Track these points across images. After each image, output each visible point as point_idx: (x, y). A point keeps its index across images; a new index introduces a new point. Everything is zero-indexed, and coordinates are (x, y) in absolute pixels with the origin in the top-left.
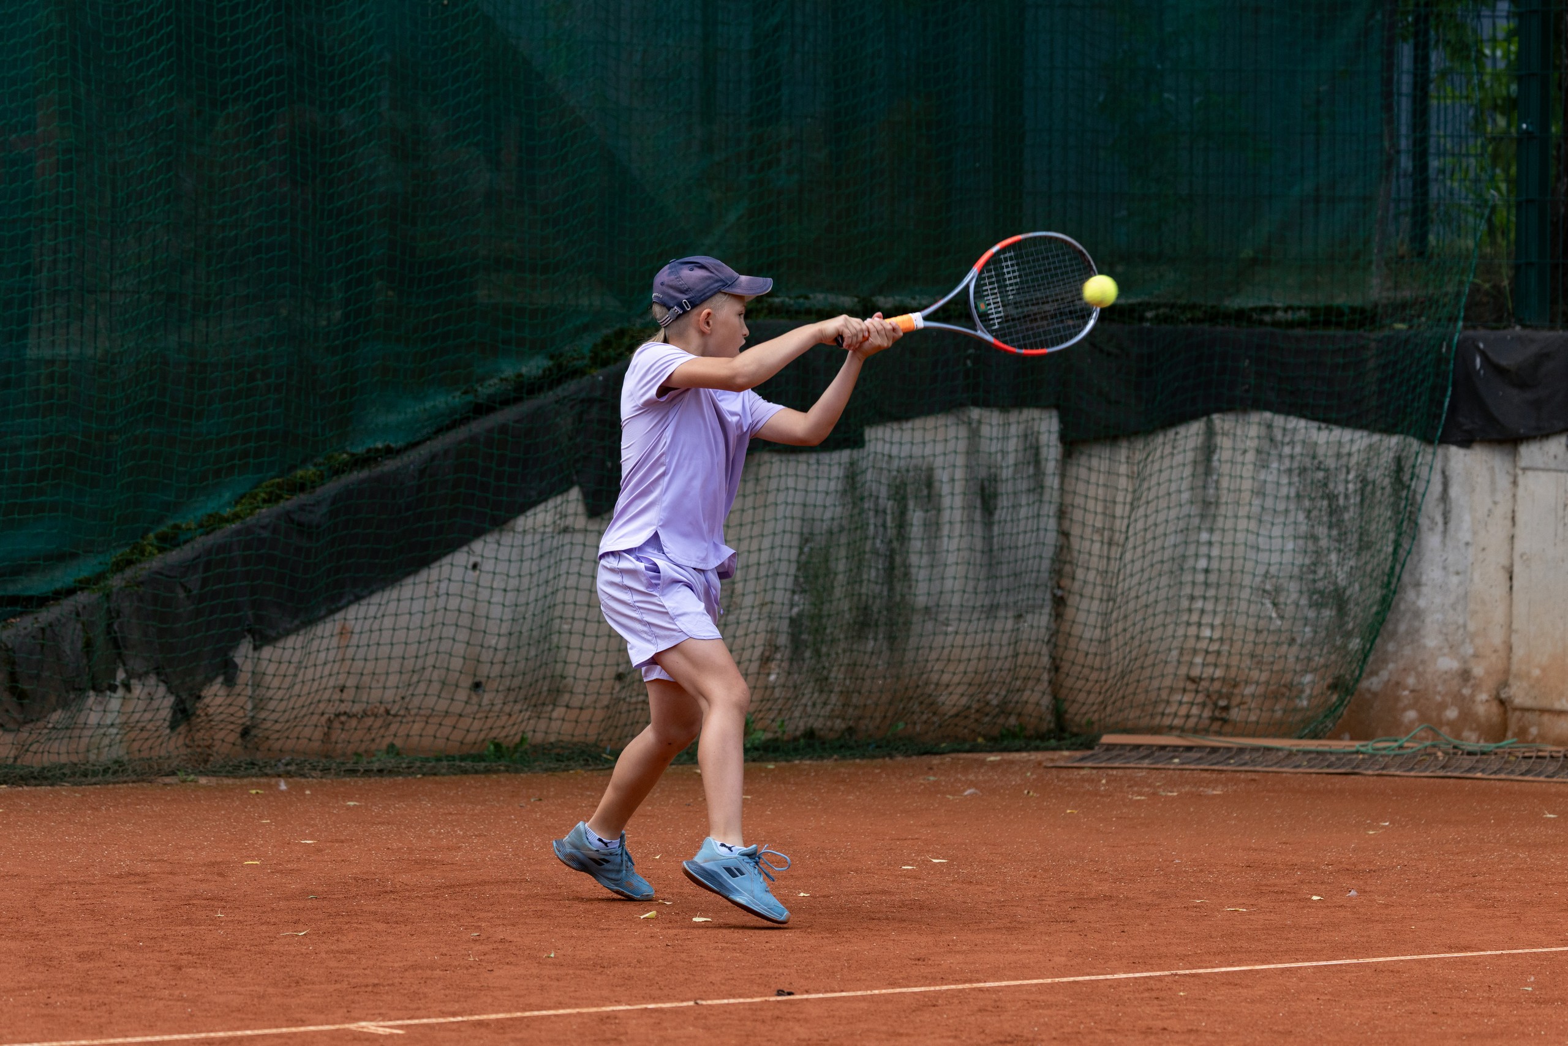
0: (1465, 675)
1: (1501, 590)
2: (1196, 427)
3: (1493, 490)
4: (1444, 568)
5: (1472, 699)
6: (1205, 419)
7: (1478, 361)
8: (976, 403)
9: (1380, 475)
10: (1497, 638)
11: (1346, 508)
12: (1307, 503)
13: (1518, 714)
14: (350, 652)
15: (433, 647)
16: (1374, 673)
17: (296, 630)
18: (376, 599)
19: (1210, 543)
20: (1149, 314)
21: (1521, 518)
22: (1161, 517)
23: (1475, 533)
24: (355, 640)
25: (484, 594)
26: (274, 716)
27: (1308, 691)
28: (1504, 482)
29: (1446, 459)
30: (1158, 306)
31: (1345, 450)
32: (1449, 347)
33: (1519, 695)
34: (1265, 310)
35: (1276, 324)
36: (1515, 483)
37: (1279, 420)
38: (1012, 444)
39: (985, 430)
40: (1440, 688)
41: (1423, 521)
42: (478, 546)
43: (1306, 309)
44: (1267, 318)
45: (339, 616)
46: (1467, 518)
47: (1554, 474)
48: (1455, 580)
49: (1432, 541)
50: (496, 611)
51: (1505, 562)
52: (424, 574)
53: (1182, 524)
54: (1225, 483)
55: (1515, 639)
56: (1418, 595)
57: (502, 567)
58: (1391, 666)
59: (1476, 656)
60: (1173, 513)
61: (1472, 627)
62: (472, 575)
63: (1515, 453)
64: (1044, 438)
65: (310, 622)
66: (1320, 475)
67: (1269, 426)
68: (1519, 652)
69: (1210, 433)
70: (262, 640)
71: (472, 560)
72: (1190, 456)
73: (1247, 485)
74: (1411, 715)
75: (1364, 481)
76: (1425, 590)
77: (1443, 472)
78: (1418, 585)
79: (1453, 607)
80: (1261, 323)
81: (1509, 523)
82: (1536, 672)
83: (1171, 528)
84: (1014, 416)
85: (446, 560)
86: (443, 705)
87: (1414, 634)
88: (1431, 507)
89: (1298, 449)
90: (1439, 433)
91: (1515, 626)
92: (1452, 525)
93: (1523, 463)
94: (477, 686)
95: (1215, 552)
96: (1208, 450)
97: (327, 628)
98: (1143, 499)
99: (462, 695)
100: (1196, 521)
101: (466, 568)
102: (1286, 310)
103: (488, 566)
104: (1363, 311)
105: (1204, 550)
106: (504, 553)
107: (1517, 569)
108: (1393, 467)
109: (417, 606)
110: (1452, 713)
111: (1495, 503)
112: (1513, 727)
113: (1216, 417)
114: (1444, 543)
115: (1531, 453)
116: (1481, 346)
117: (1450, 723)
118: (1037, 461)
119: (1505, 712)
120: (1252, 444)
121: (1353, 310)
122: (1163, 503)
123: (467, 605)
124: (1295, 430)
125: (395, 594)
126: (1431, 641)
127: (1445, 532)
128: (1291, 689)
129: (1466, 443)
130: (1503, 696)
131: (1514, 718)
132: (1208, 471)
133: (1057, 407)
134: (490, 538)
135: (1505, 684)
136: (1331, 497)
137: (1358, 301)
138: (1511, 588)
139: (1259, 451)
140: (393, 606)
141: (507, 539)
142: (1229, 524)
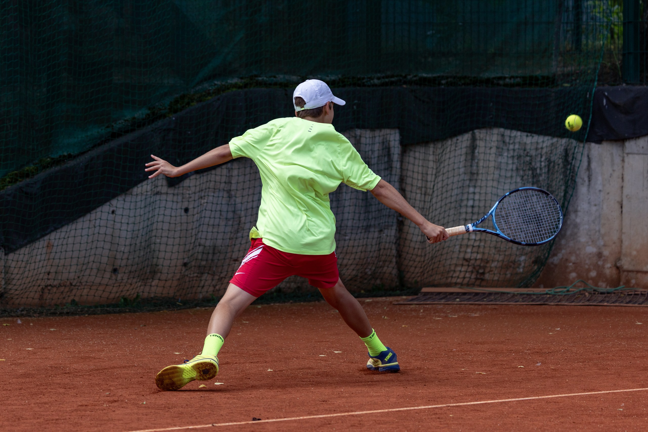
0: (600, 255)
1: (617, 213)
2: (467, 137)
3: (613, 164)
4: (589, 203)
5: (603, 267)
6: (471, 132)
7: (605, 101)
8: (358, 127)
9: (557, 158)
10: (615, 236)
11: (541, 175)
12: (521, 173)
13: (625, 273)
14: (52, 255)
15: (93, 252)
16: (555, 255)
17: (25, 245)
18: (64, 229)
19: (474, 193)
20: (443, 82)
21: (626, 178)
22: (450, 181)
23: (604, 186)
24: (54, 249)
25: (118, 226)
26: (15, 287)
27: (523, 264)
28: (618, 160)
29: (589, 150)
30: (447, 78)
31: (540, 146)
32: (590, 95)
33: (626, 264)
34: (500, 78)
35: (506, 85)
36: (623, 161)
37: (507, 132)
38: (376, 147)
39: (363, 140)
40: (587, 262)
41: (578, 180)
42: (114, 202)
43: (520, 77)
44: (501, 82)
45: (46, 238)
46: (600, 178)
47: (642, 156)
48: (594, 208)
49: (583, 190)
50: (123, 234)
51: (618, 199)
52: (88, 217)
53: (460, 184)
54: (481, 164)
55: (624, 237)
56: (576, 216)
57: (126, 212)
58: (563, 251)
59: (605, 245)
60: (456, 179)
61: (603, 231)
62: (111, 216)
63: (623, 146)
64: (392, 144)
65: (33, 241)
66: (528, 159)
67: (503, 135)
68: (626, 243)
69: (474, 139)
70: (9, 250)
71: (112, 209)
72: (464, 151)
73: (492, 164)
74: (573, 275)
75: (549, 161)
76: (579, 214)
77: (588, 156)
78: (576, 211)
79: (594, 222)
80: (498, 85)
81: (620, 180)
82: (634, 253)
83: (455, 186)
84: (377, 133)
85: (99, 209)
86: (98, 280)
87: (574, 236)
88: (582, 174)
89: (517, 146)
90: (586, 137)
91: (624, 231)
92: (593, 182)
93: (627, 151)
94: (115, 271)
95: (477, 197)
96: (473, 147)
97: (41, 244)
98: (441, 173)
99: (107, 275)
100: (467, 182)
101: (109, 213)
102: (510, 78)
103: (119, 212)
104: (548, 78)
105: (471, 196)
106: (127, 205)
107: (624, 203)
108: (564, 154)
109: (85, 232)
110: (593, 274)
111: (614, 171)
112: (623, 280)
113: (476, 131)
114: (589, 191)
115: (630, 145)
116: (606, 94)
117: (592, 279)
118: (389, 155)
119: (619, 273)
120: (494, 144)
121: (543, 77)
122: (451, 174)
123: (109, 231)
124: (515, 137)
125: (74, 227)
126: (583, 239)
127: (589, 185)
128: (514, 264)
129: (599, 142)
130: (618, 265)
131: (624, 275)
132: (473, 158)
133: (399, 128)
134: (120, 198)
135: (619, 259)
136: (533, 170)
137: (545, 73)
138: (622, 212)
139: (498, 148)
140: (73, 232)
141: (128, 198)
142: (484, 184)
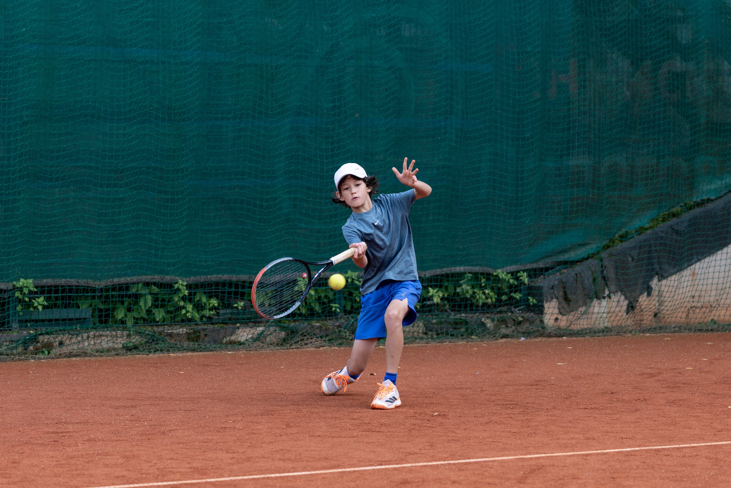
14: (697, 281)
17: (675, 273)
18: (707, 260)
24: (698, 277)
26: (667, 308)
45: (692, 267)
70: (662, 277)
97: (687, 272)
109: (723, 263)
125: (714, 258)
140: (713, 262)
